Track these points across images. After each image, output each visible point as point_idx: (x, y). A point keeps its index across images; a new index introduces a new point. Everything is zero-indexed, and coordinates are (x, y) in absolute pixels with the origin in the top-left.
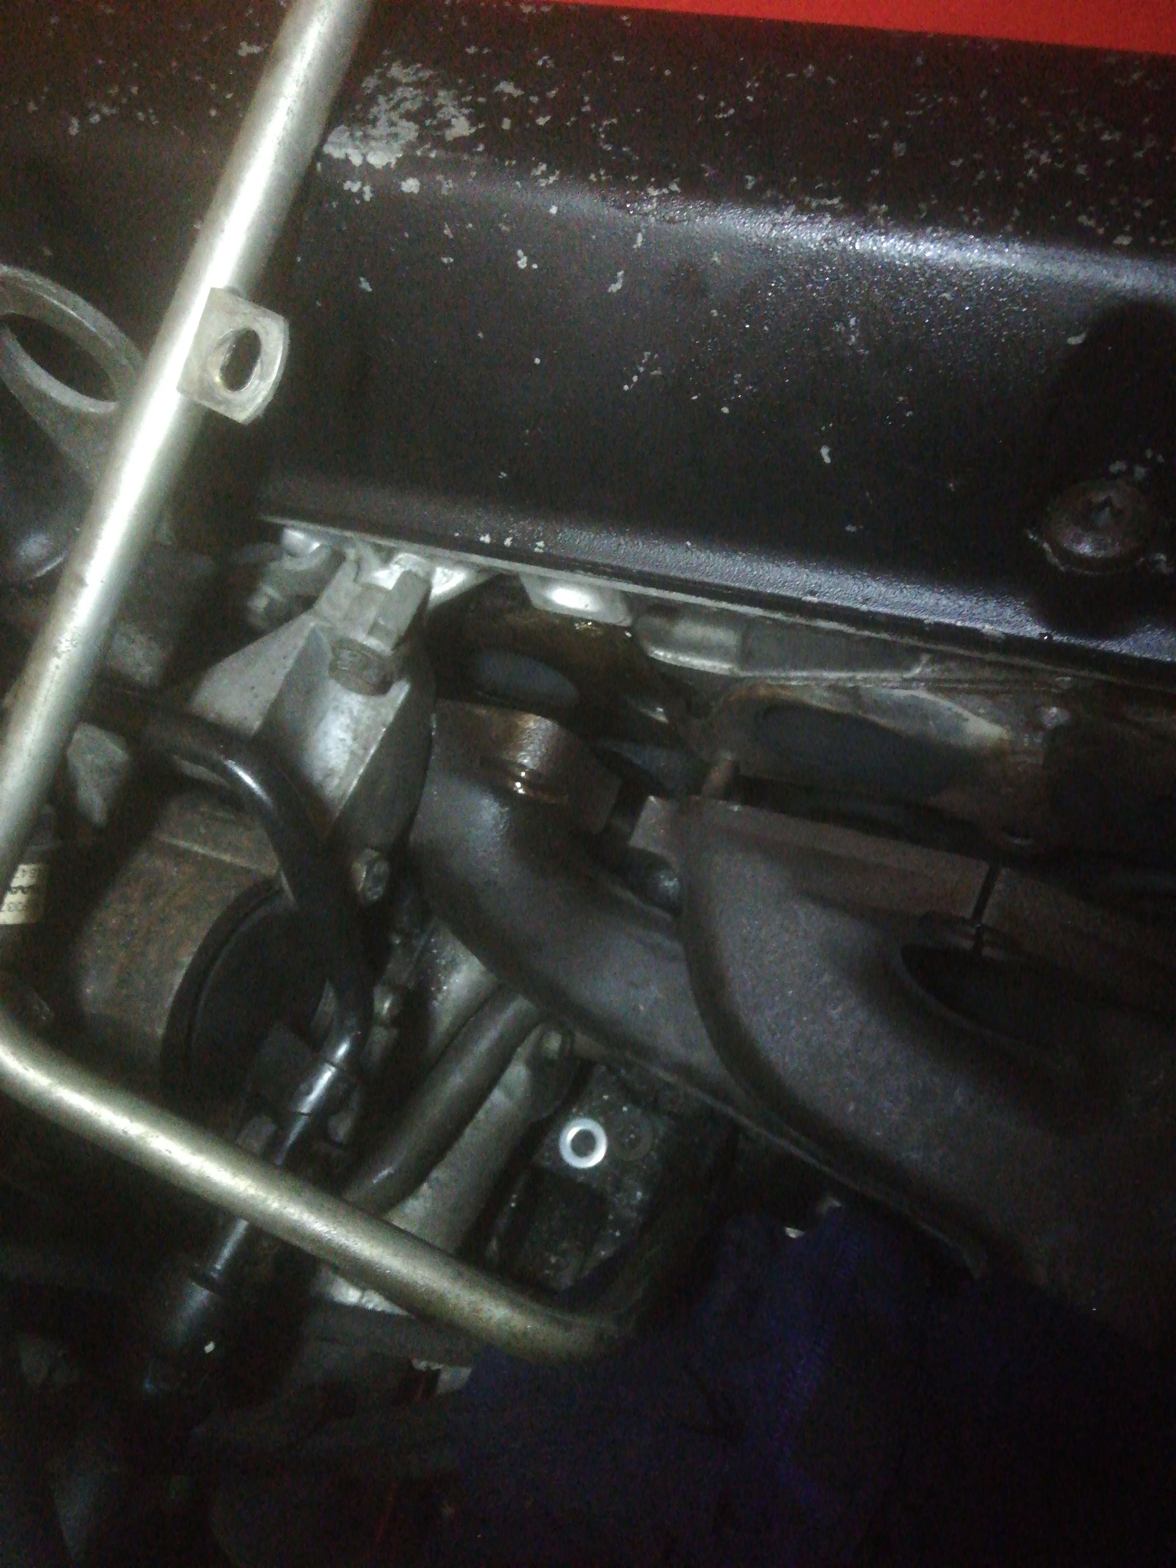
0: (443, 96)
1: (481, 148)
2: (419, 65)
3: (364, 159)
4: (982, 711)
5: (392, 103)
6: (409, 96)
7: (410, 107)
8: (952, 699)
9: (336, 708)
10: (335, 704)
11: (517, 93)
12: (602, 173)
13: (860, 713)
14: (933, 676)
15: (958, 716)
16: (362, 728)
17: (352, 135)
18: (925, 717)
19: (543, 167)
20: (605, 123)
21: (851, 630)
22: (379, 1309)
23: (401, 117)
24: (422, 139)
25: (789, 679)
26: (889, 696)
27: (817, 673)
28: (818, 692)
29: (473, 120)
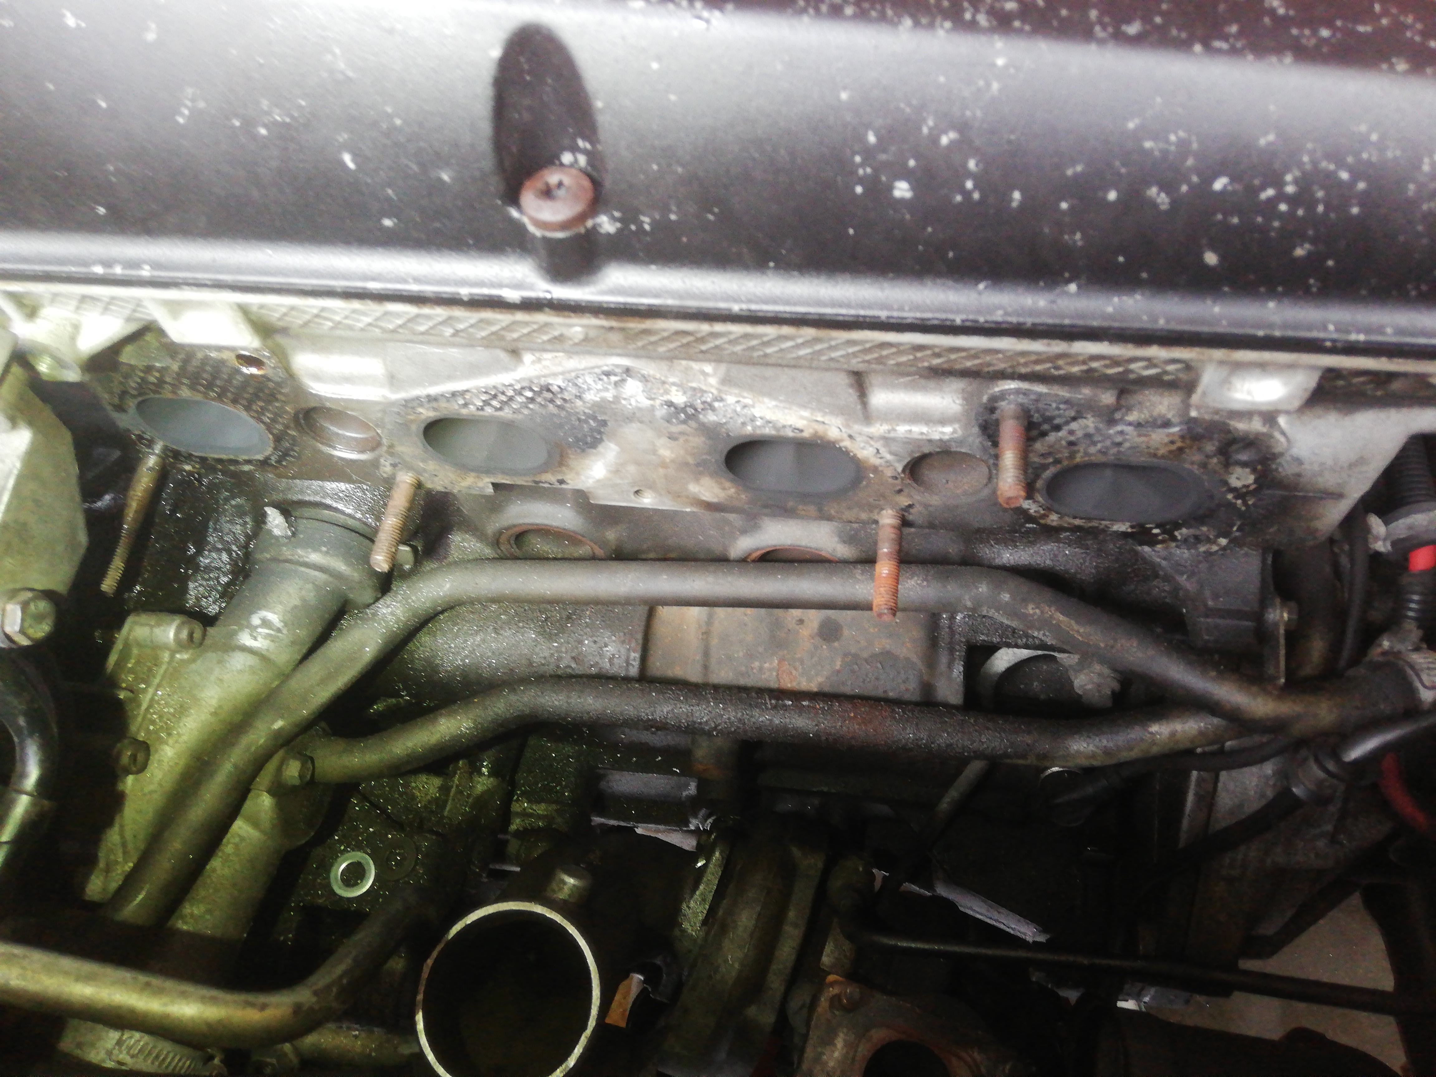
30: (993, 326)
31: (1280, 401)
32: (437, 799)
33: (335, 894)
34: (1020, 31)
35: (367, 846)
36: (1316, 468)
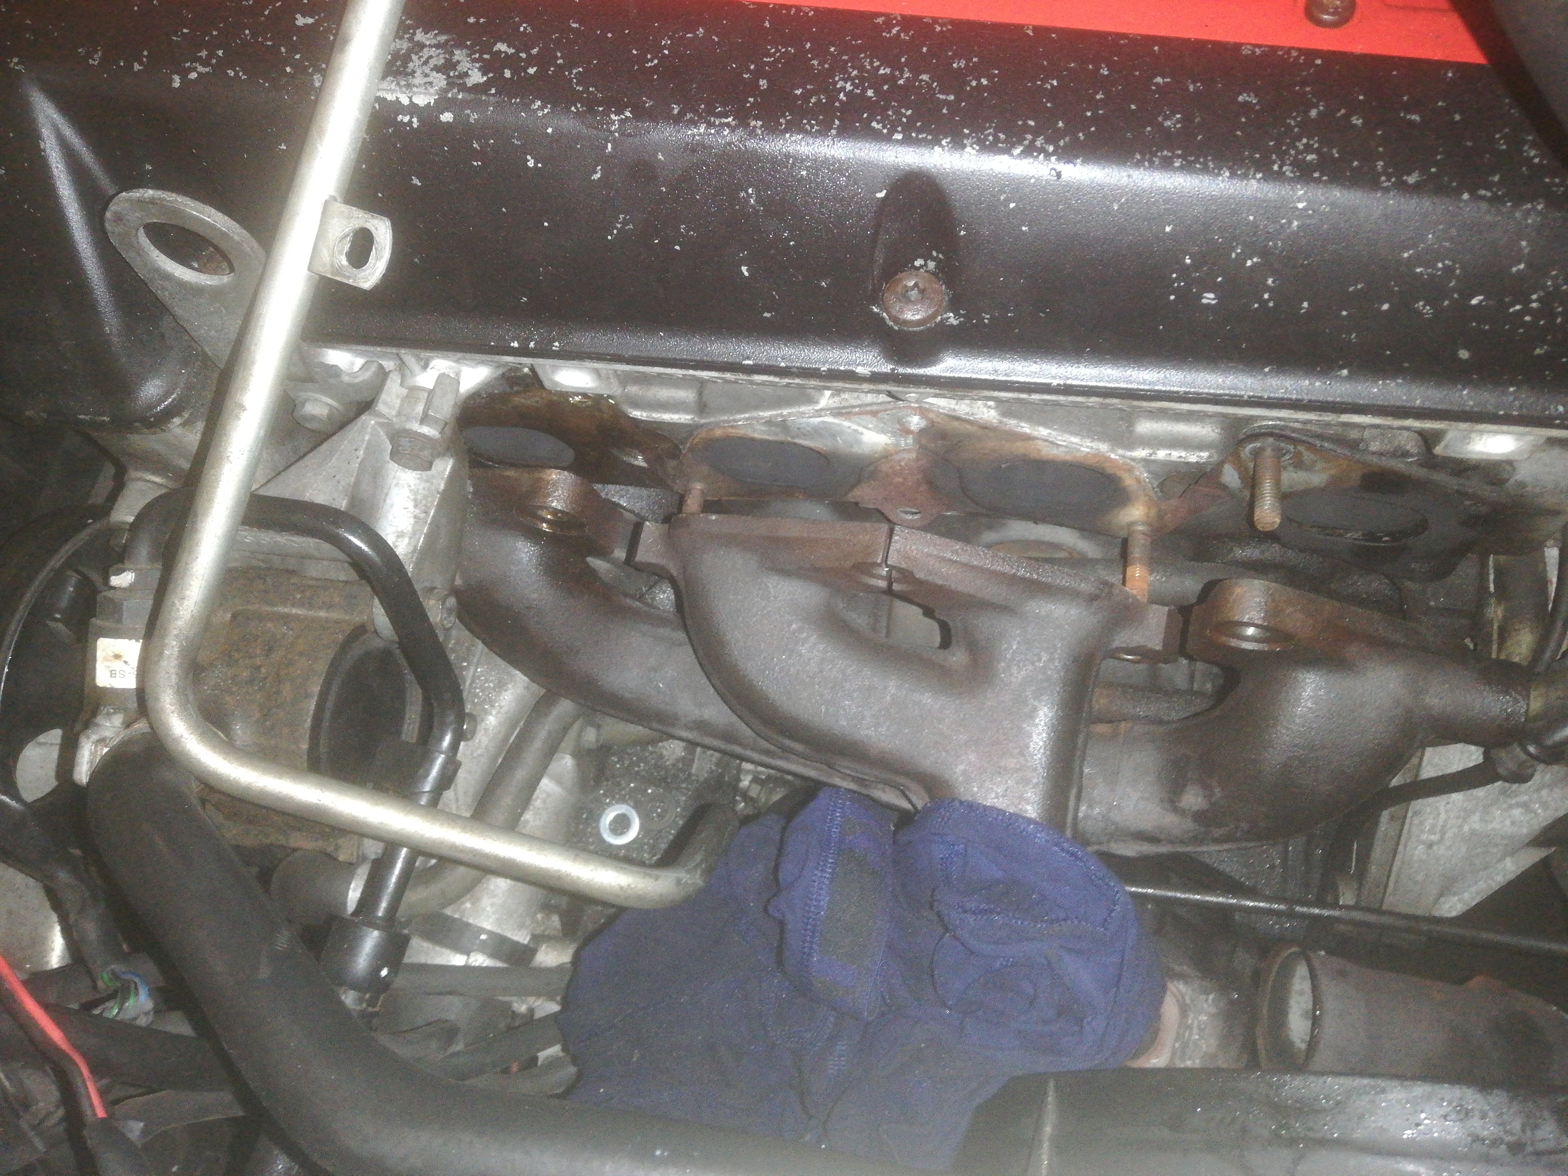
0: (459, 55)
1: (493, 91)
2: (436, 32)
3: (411, 100)
4: (870, 426)
5: (423, 60)
6: (432, 53)
7: (436, 63)
8: (850, 420)
9: (397, 484)
10: (395, 482)
11: (511, 51)
12: (579, 106)
13: (789, 439)
14: (835, 405)
15: (856, 431)
16: (419, 497)
17: (398, 84)
18: (834, 436)
19: (539, 103)
20: (575, 71)
21: (777, 380)
22: (484, 965)
23: (432, 70)
24: (450, 85)
25: (735, 421)
26: (808, 424)
27: (755, 414)
28: (758, 427)
29: (484, 71)
30: (1275, 401)
31: (1512, 452)
32: (683, 759)
33: (604, 841)
34: (1318, 181)
35: (629, 798)
36: (1537, 490)
